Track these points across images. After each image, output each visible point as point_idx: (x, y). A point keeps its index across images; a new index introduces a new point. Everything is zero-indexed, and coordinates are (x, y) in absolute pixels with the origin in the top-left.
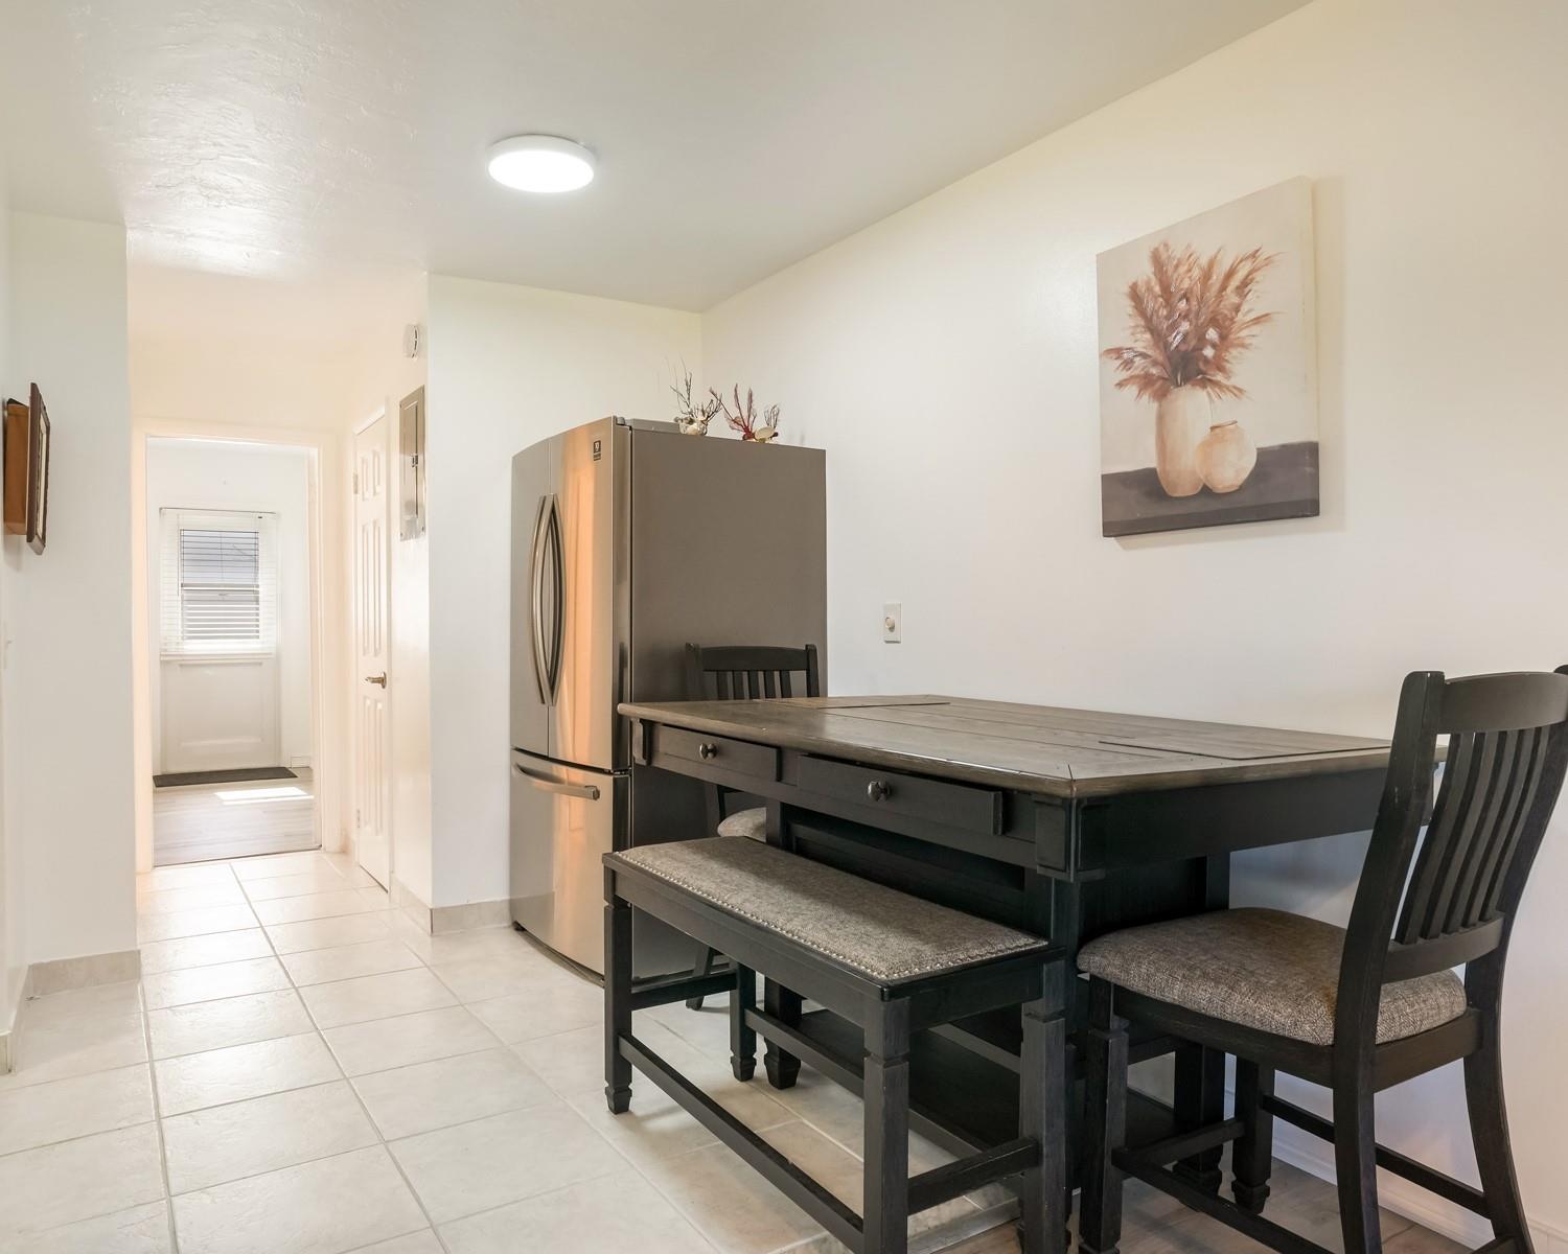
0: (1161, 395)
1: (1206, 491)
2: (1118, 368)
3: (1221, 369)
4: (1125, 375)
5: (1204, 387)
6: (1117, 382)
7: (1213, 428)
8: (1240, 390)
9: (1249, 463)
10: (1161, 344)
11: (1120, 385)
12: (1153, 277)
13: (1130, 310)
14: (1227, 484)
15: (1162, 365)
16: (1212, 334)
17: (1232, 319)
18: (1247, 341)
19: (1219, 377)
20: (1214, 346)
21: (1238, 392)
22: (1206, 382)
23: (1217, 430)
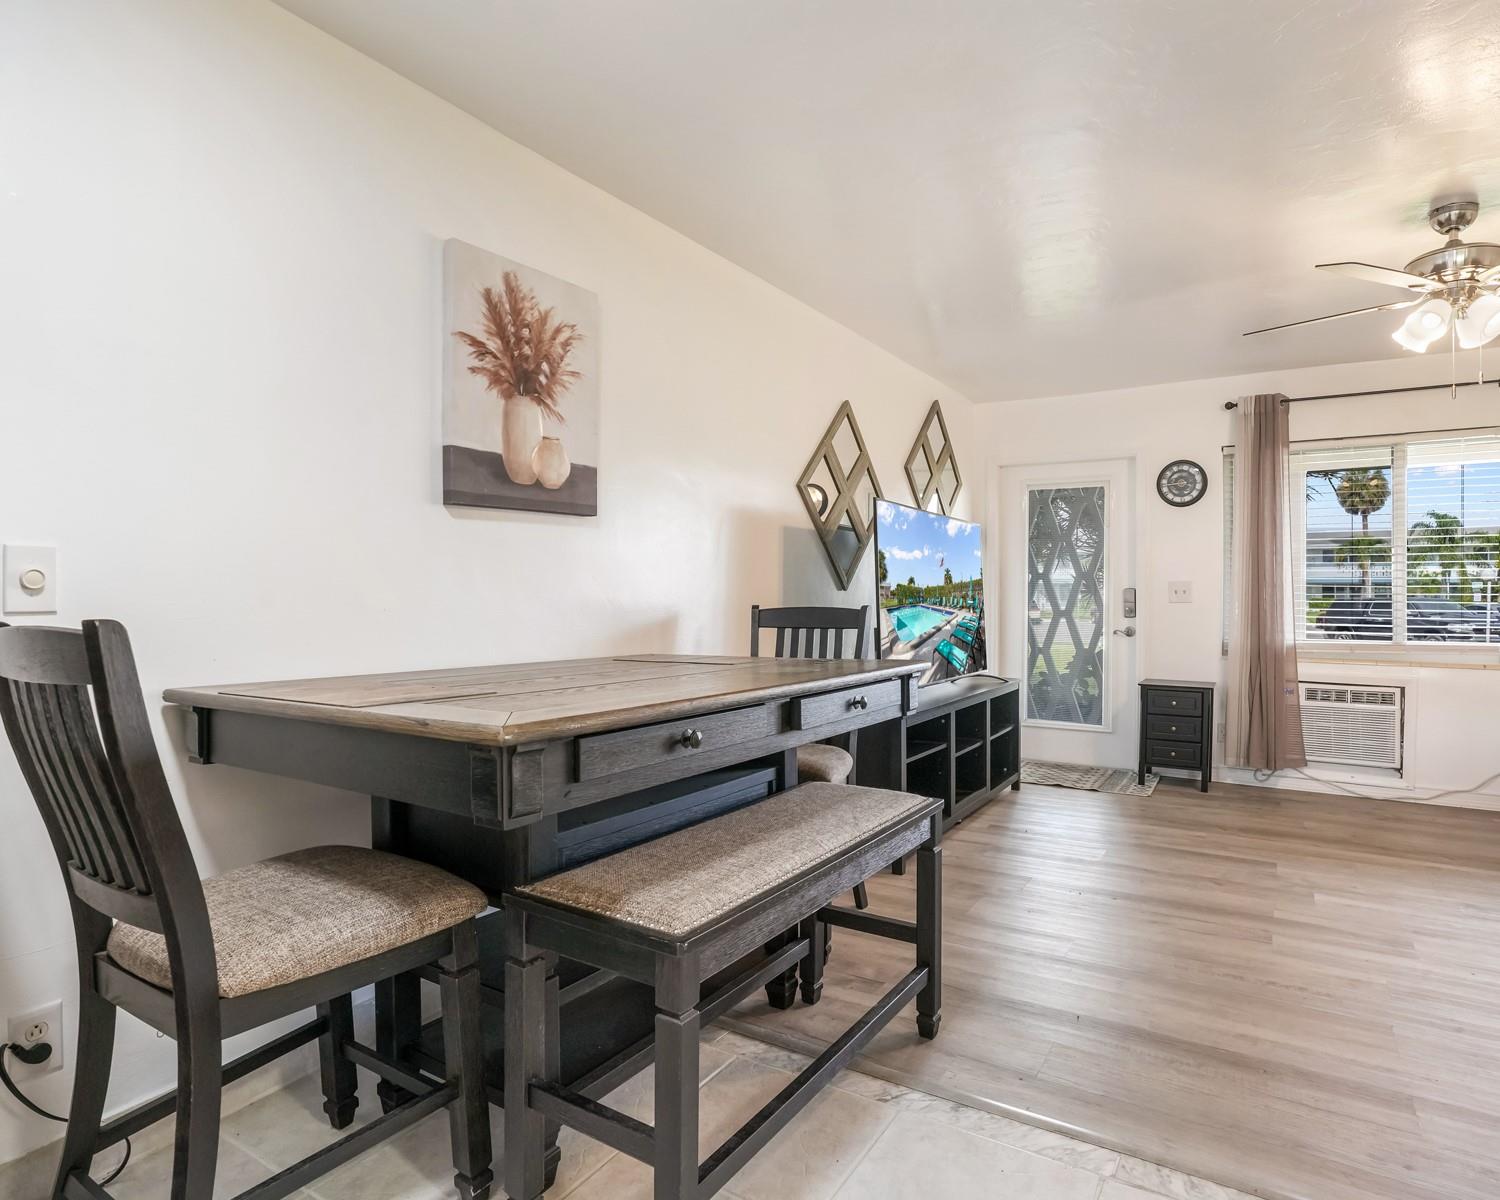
0: (508, 396)
1: (538, 485)
2: (471, 354)
3: (550, 396)
4: (477, 363)
5: (539, 404)
6: (470, 366)
7: (544, 438)
8: (562, 418)
9: (566, 472)
10: (509, 354)
11: (473, 370)
12: (504, 294)
13: (484, 310)
14: (552, 482)
15: (509, 372)
16: (545, 366)
17: (558, 364)
18: (567, 385)
19: (549, 401)
20: (546, 377)
21: (561, 418)
22: (540, 401)
23: (547, 441)
